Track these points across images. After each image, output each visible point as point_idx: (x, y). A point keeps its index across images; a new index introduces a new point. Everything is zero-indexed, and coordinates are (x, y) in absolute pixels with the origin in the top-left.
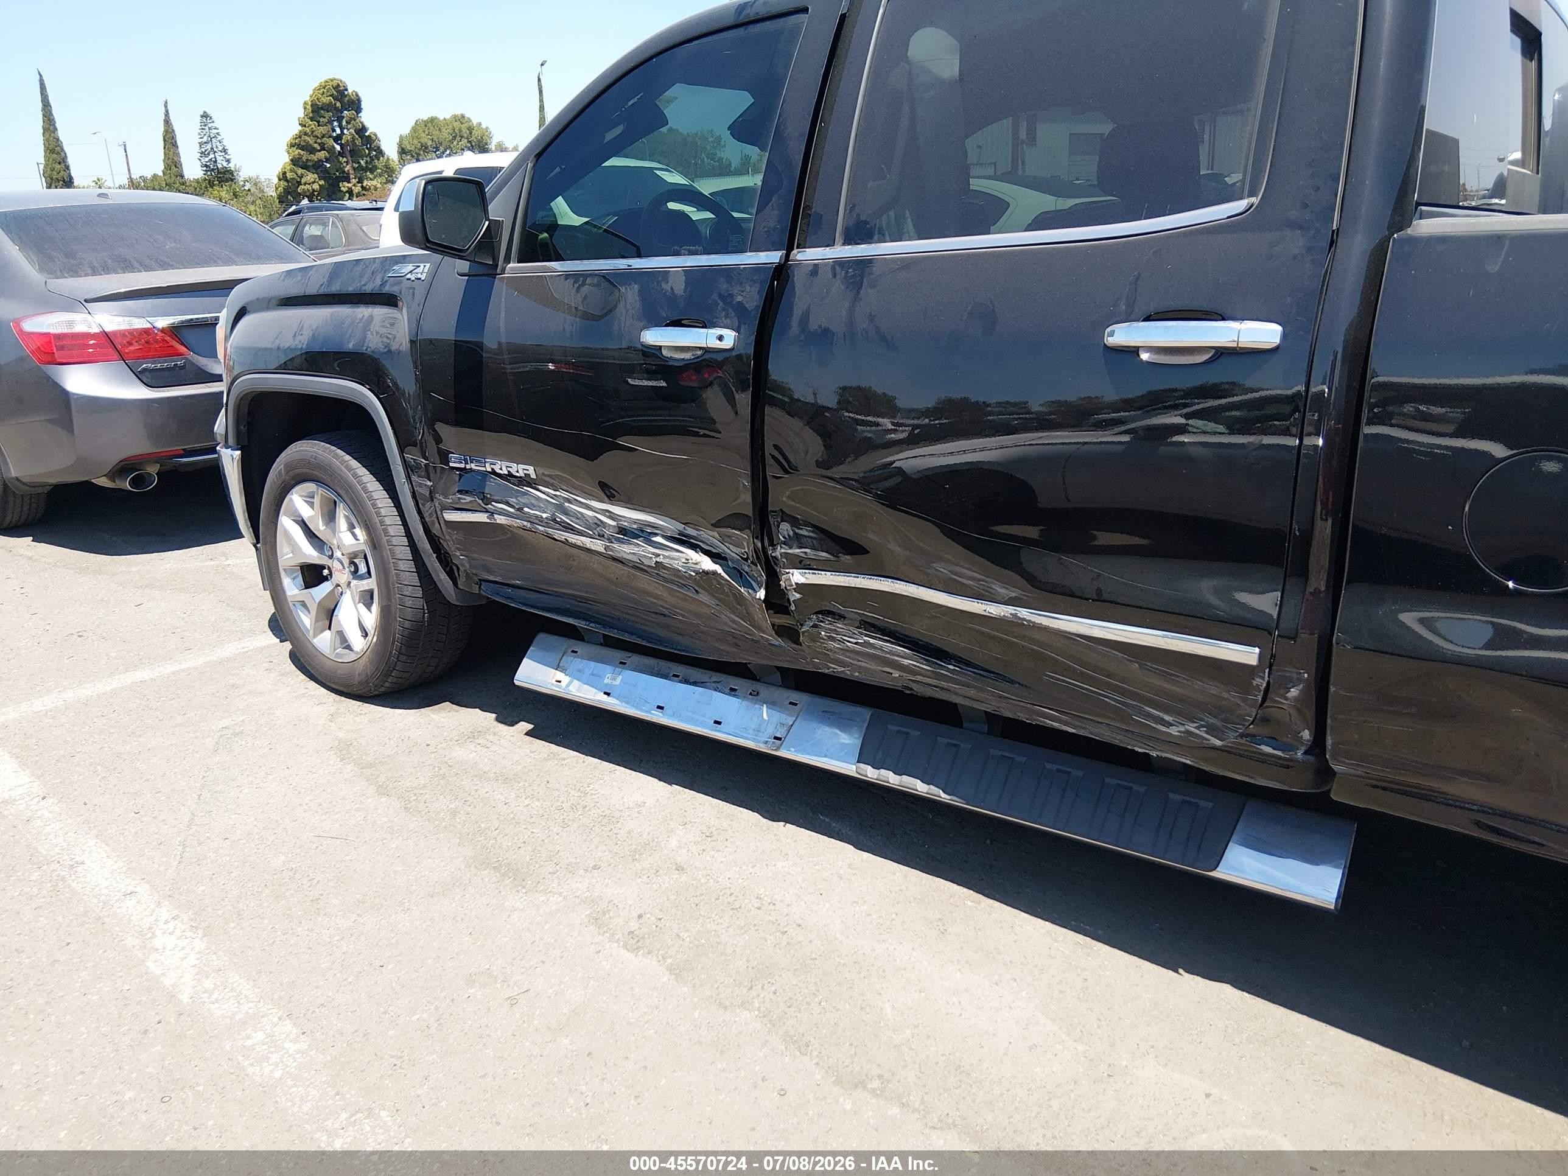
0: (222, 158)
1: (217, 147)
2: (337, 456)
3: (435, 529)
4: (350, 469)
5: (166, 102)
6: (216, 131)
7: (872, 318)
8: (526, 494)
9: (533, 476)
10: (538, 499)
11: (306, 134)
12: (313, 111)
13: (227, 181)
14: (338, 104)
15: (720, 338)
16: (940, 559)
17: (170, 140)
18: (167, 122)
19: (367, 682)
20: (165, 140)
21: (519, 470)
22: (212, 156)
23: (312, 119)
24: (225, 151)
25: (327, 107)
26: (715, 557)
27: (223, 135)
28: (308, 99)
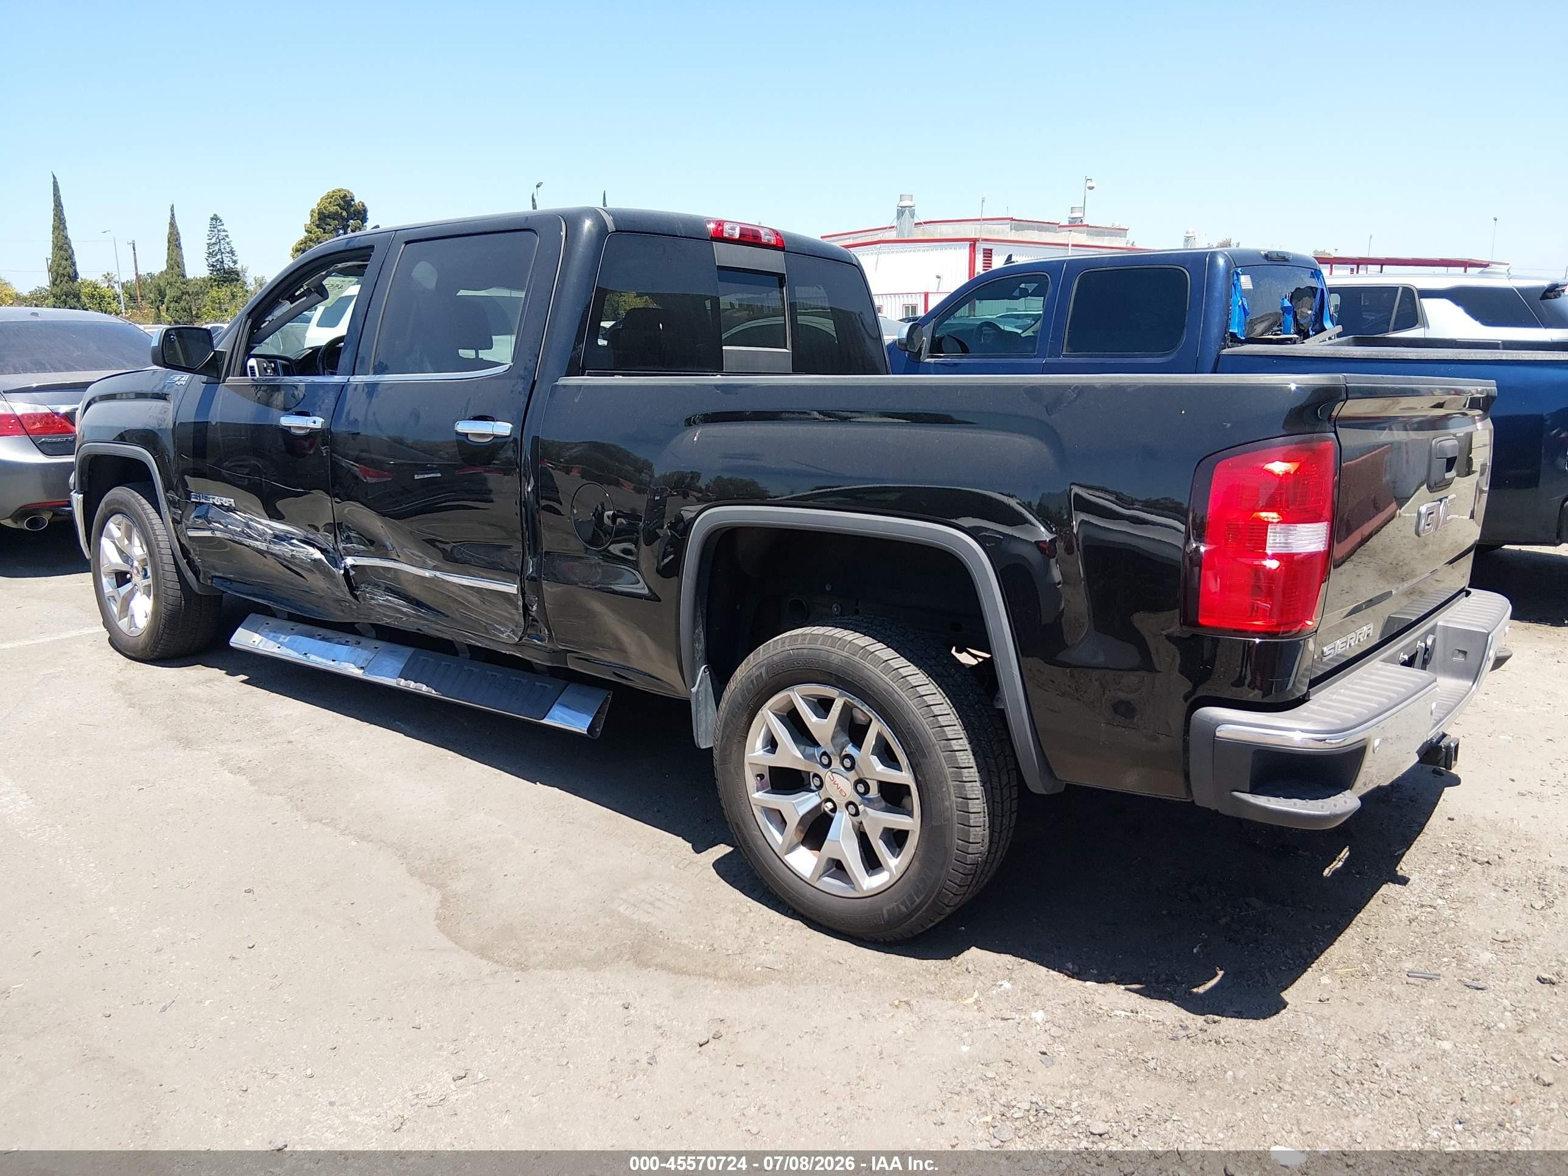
0: (228, 259)
1: (225, 249)
2: (134, 497)
3: (183, 541)
4: (140, 505)
5: (173, 207)
6: (225, 233)
7: (374, 414)
8: (229, 517)
9: (234, 505)
10: (236, 520)
11: (311, 240)
12: (319, 219)
13: (233, 280)
14: (344, 214)
15: (315, 422)
16: (407, 547)
17: (174, 241)
18: (173, 225)
19: (146, 648)
20: (169, 242)
21: (228, 501)
22: (219, 257)
23: (318, 226)
24: (232, 252)
25: (334, 216)
26: (323, 551)
27: (231, 237)
28: (315, 207)
